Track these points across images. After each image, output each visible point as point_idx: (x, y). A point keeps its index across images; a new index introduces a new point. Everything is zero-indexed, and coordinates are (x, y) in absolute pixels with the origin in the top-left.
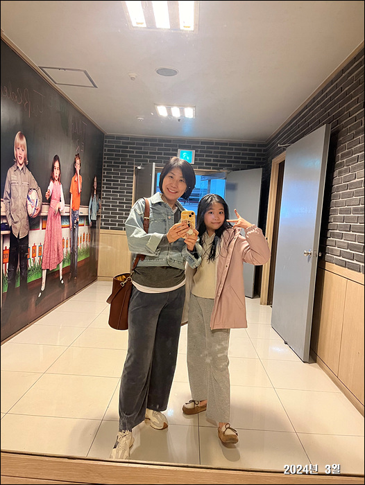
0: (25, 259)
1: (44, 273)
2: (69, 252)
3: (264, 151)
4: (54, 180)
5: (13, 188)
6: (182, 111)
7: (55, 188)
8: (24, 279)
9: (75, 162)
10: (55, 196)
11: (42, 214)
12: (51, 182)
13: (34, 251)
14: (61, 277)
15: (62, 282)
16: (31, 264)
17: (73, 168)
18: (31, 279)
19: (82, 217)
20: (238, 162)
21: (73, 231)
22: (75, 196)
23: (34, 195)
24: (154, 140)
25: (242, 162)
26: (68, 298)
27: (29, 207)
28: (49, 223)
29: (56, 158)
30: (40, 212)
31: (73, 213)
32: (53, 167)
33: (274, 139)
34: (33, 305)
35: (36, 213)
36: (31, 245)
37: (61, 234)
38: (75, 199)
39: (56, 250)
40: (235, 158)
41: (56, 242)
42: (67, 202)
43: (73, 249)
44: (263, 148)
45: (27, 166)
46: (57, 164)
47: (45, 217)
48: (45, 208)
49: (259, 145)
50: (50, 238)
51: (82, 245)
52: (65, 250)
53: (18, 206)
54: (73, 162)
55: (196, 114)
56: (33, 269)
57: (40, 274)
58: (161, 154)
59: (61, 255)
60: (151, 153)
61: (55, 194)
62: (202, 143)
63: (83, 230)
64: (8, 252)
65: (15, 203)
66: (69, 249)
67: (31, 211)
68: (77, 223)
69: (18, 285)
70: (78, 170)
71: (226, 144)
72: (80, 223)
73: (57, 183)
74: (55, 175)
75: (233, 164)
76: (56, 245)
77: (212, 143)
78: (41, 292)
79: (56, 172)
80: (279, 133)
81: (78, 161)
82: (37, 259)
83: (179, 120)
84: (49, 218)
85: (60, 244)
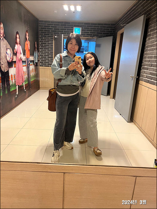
0: (8, 81)
1: (17, 87)
2: (27, 77)
3: (114, 27)
4: (17, 44)
6: (75, 8)
7: (18, 47)
8: (9, 90)
10: (18, 52)
11: (13, 60)
12: (16, 45)
13: (12, 77)
14: (24, 89)
15: (25, 90)
16: (11, 83)
17: (25, 38)
18: (12, 89)
19: (31, 61)
20: (102, 33)
21: (28, 68)
22: (27, 51)
23: (9, 51)
24: (62, 22)
25: (104, 33)
26: (28, 97)
27: (7, 57)
28: (17, 64)
29: (17, 33)
30: (13, 59)
31: (27, 59)
32: (16, 37)
33: (119, 21)
34: (14, 101)
35: (11, 60)
36: (10, 75)
37: (23, 69)
38: (28, 53)
39: (21, 77)
40: (100, 31)
41: (21, 73)
42: (24, 54)
44: (113, 26)
45: (4, 37)
46: (18, 36)
47: (15, 62)
48: (15, 57)
49: (112, 25)
50: (18, 71)
51: (32, 74)
52: (25, 76)
54: (25, 35)
55: (82, 9)
56: (12, 85)
57: (15, 88)
58: (65, 30)
60: (61, 29)
61: (18, 50)
62: (85, 24)
63: (32, 67)
66: (27, 76)
67: (8, 59)
68: (29, 64)
69: (7, 92)
70: (28, 38)
71: (96, 24)
72: (30, 64)
73: (19, 45)
74: (18, 41)
75: (99, 34)
78: (17, 95)
79: (18, 40)
80: (121, 18)
81: (27, 34)
82: (13, 81)
83: (74, 12)
84: (17, 62)
85: (23, 74)
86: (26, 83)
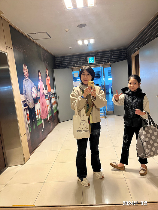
0: (35, 116)
1: (43, 120)
2: (50, 110)
5: (26, 88)
7: (41, 84)
8: (36, 125)
9: (46, 71)
11: (38, 97)
13: (38, 112)
14: (49, 121)
15: (50, 123)
16: (37, 118)
17: (46, 74)
18: (39, 124)
20: (115, 58)
21: (50, 101)
24: (77, 55)
25: (117, 58)
26: (53, 129)
27: (33, 94)
28: (41, 99)
29: (39, 72)
30: (37, 96)
31: (49, 93)
32: (39, 75)
33: (130, 45)
34: (41, 134)
37: (46, 103)
38: (49, 87)
39: (45, 110)
43: (51, 108)
44: (125, 50)
45: (29, 78)
46: (40, 74)
48: (39, 93)
50: (42, 105)
51: (54, 106)
53: (29, 95)
55: (95, 41)
56: (39, 120)
57: (41, 122)
58: (80, 61)
59: (47, 112)
60: (76, 61)
61: (41, 87)
62: (98, 53)
64: (28, 115)
65: (28, 94)
66: (50, 109)
68: (51, 97)
70: (48, 75)
73: (41, 82)
74: (40, 79)
75: (113, 60)
76: (45, 108)
77: (102, 52)
79: (40, 77)
81: (47, 71)
82: (39, 115)
83: (87, 45)
84: (41, 97)
85: (47, 107)
86: (50, 116)
